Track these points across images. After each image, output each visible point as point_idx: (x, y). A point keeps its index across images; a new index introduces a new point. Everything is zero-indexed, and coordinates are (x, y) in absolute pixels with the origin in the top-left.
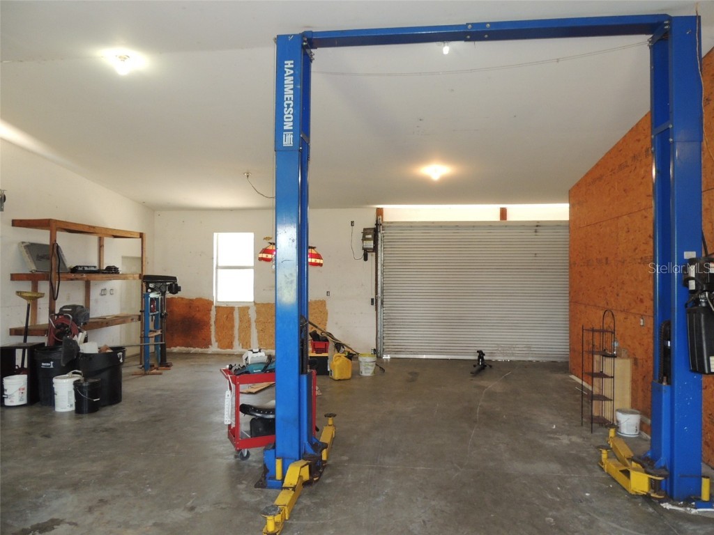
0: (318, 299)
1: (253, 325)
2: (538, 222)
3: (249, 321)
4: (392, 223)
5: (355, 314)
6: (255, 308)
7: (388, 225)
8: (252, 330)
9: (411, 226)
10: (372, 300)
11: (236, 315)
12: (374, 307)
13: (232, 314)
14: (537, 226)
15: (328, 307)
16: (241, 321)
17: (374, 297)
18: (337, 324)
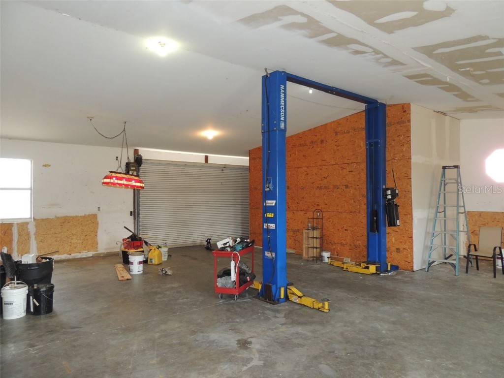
0: (90, 214)
1: (33, 238)
2: (225, 165)
3: (28, 234)
4: (148, 160)
5: (119, 223)
6: (35, 223)
7: (146, 161)
8: (31, 242)
9: (159, 163)
10: (131, 212)
11: (15, 231)
12: (133, 217)
13: (11, 230)
14: (224, 167)
15: (99, 219)
16: (20, 235)
17: (132, 210)
18: (105, 231)
